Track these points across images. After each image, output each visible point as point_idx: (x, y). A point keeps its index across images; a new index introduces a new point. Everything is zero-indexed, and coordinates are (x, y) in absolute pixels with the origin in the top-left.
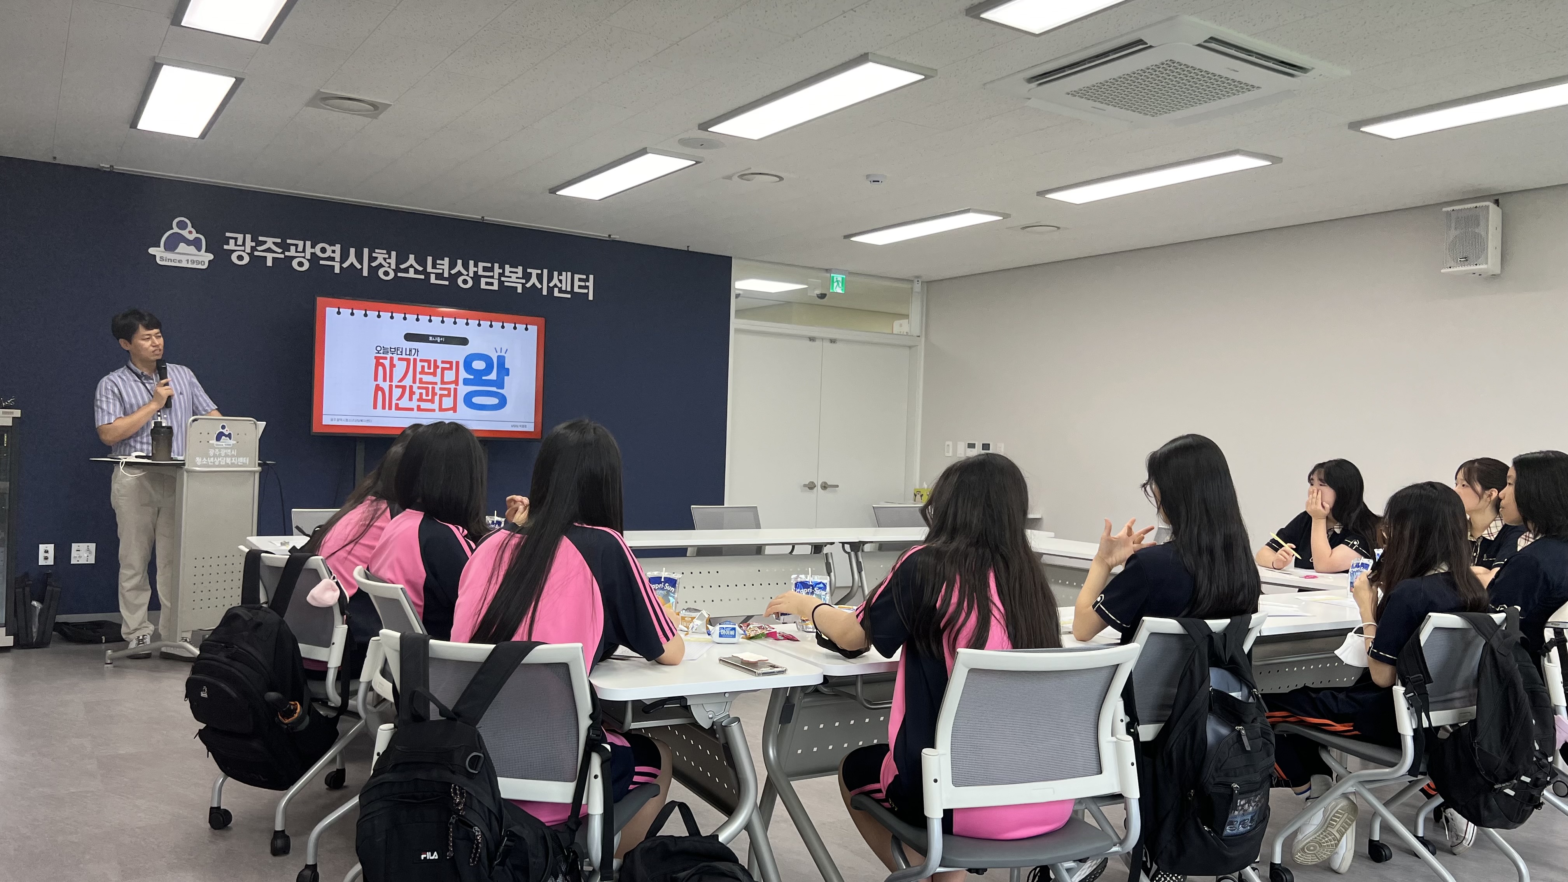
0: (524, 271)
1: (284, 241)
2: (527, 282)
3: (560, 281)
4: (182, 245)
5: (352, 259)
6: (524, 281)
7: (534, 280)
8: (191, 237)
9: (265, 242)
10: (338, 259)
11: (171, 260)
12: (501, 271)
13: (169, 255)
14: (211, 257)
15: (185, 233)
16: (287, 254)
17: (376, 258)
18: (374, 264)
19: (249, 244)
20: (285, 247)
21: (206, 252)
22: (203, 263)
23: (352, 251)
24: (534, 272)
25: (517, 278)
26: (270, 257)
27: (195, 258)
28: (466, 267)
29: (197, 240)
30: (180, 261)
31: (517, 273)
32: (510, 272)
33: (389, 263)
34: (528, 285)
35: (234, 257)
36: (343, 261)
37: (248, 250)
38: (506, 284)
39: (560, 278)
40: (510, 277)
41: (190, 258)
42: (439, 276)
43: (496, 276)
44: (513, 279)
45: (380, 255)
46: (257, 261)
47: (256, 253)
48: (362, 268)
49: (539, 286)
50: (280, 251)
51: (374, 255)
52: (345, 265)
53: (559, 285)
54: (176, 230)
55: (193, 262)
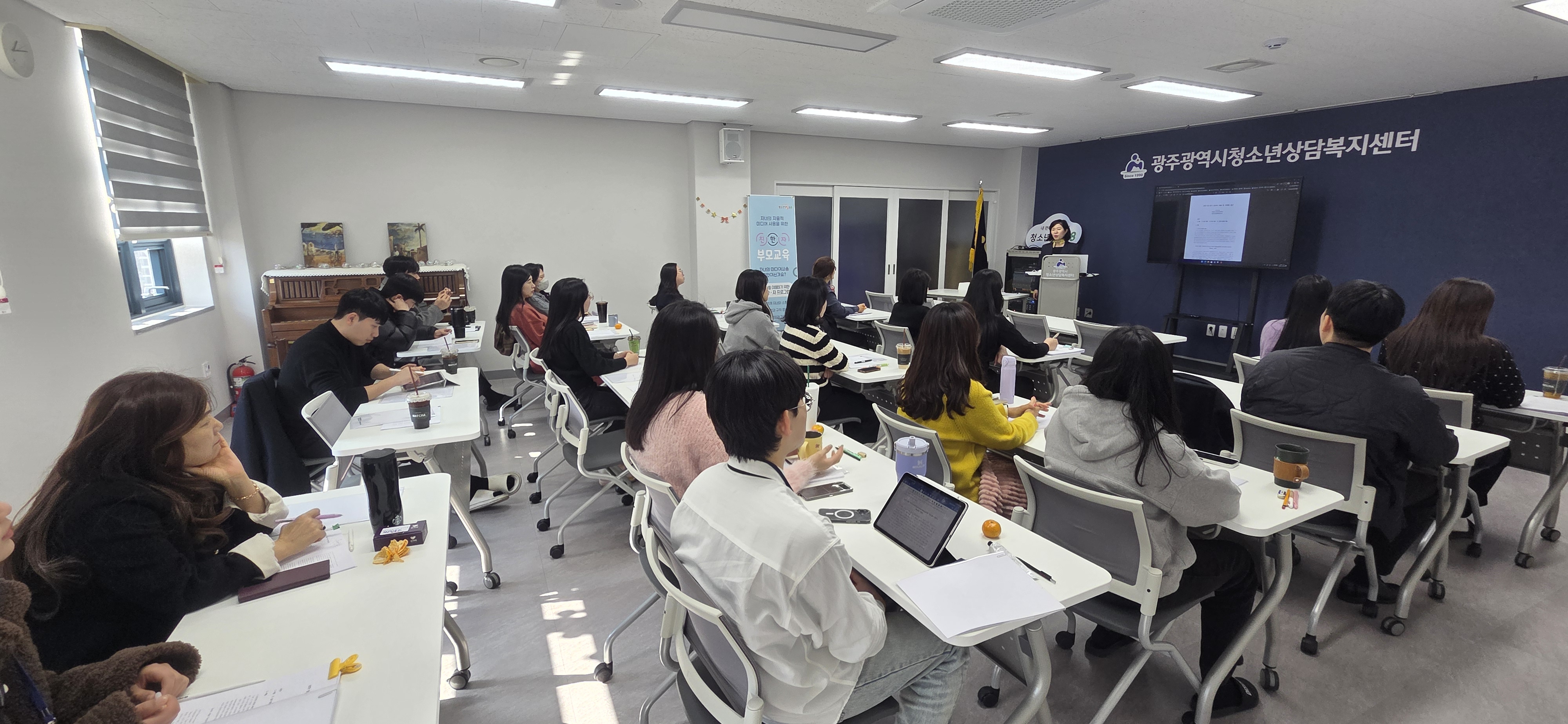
0: (1346, 140)
1: (1180, 155)
3: (1381, 141)
4: (1134, 167)
5: (1217, 158)
7: (1354, 145)
8: (1138, 163)
9: (1171, 158)
10: (1208, 159)
12: (1324, 144)
13: (1129, 174)
14: (1146, 171)
15: (1135, 161)
16: (1181, 162)
17: (1232, 154)
18: (1229, 158)
19: (1164, 160)
20: (1180, 158)
21: (1144, 169)
22: (1142, 175)
23: (1218, 152)
24: (1355, 139)
25: (1338, 146)
26: (1172, 165)
27: (1138, 173)
28: (1295, 147)
29: (1141, 163)
30: (1133, 176)
31: (1338, 142)
32: (1332, 143)
33: (1240, 156)
34: (1348, 150)
35: (1156, 170)
36: (1211, 160)
37: (1163, 164)
38: (1327, 153)
39: (1381, 138)
40: (1332, 147)
41: (1137, 173)
42: (1273, 158)
43: (1320, 148)
44: (1335, 148)
45: (1234, 151)
46: (1166, 168)
47: (1166, 165)
48: (1222, 162)
49: (1359, 149)
50: (1178, 161)
51: (1230, 152)
52: (1212, 162)
53: (1380, 144)
54: (1132, 160)
55: (1138, 175)
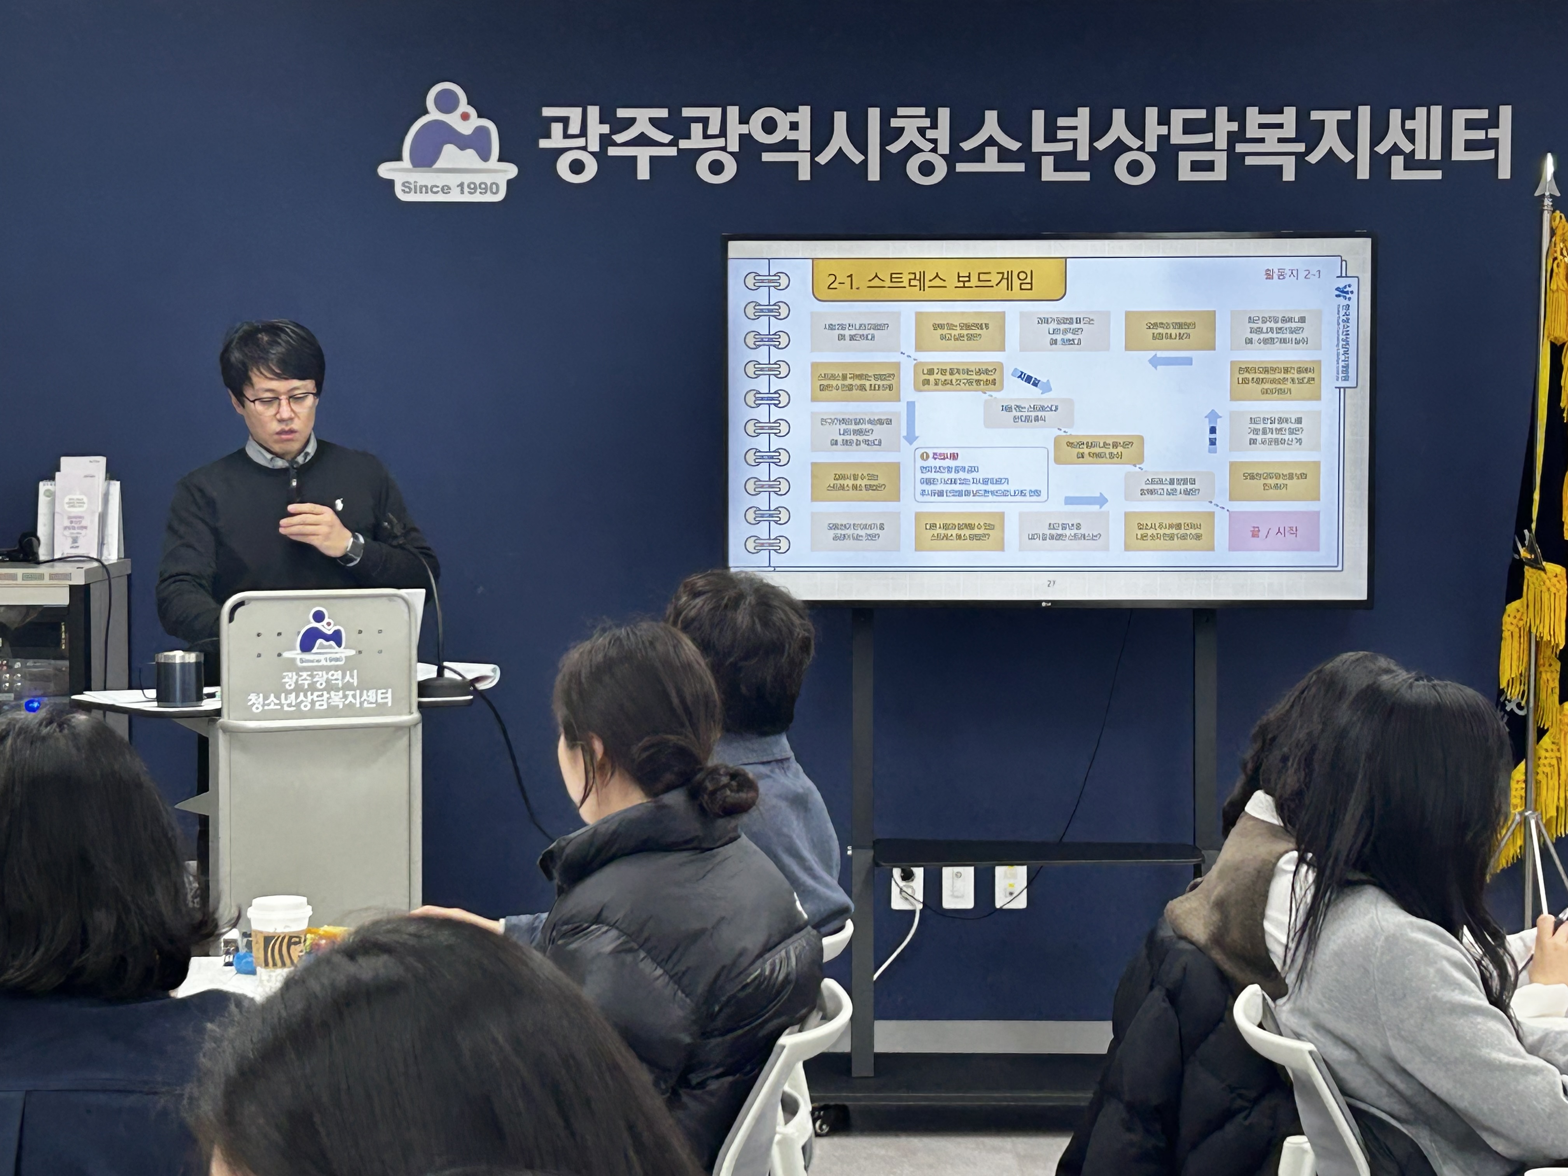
0: (1302, 119)
1: (675, 112)
2: (1310, 150)
3: (1410, 135)
4: (449, 150)
5: (840, 140)
6: (1301, 147)
7: (1331, 141)
8: (467, 128)
9: (631, 121)
10: (805, 143)
11: (426, 187)
12: (1234, 126)
13: (423, 178)
14: (511, 171)
15: (453, 120)
16: (684, 144)
17: (900, 131)
18: (895, 148)
19: (597, 128)
20: (679, 128)
21: (500, 160)
22: (493, 188)
23: (840, 118)
24: (1331, 118)
25: (1281, 140)
26: (643, 156)
27: (478, 179)
28: (1137, 127)
29: (482, 132)
30: (446, 189)
31: (1280, 126)
32: (1262, 126)
33: (934, 141)
34: (1313, 158)
35: (563, 167)
36: (817, 148)
37: (595, 146)
38: (1249, 161)
39: (1409, 125)
40: (1262, 140)
41: (467, 178)
42: (1065, 161)
43: (1222, 143)
44: (1272, 145)
45: (910, 122)
46: (615, 171)
47: (612, 151)
48: (866, 161)
49: (1346, 156)
50: (666, 138)
51: (895, 123)
52: (823, 159)
53: (1407, 147)
54: (434, 114)
55: (473, 187)
